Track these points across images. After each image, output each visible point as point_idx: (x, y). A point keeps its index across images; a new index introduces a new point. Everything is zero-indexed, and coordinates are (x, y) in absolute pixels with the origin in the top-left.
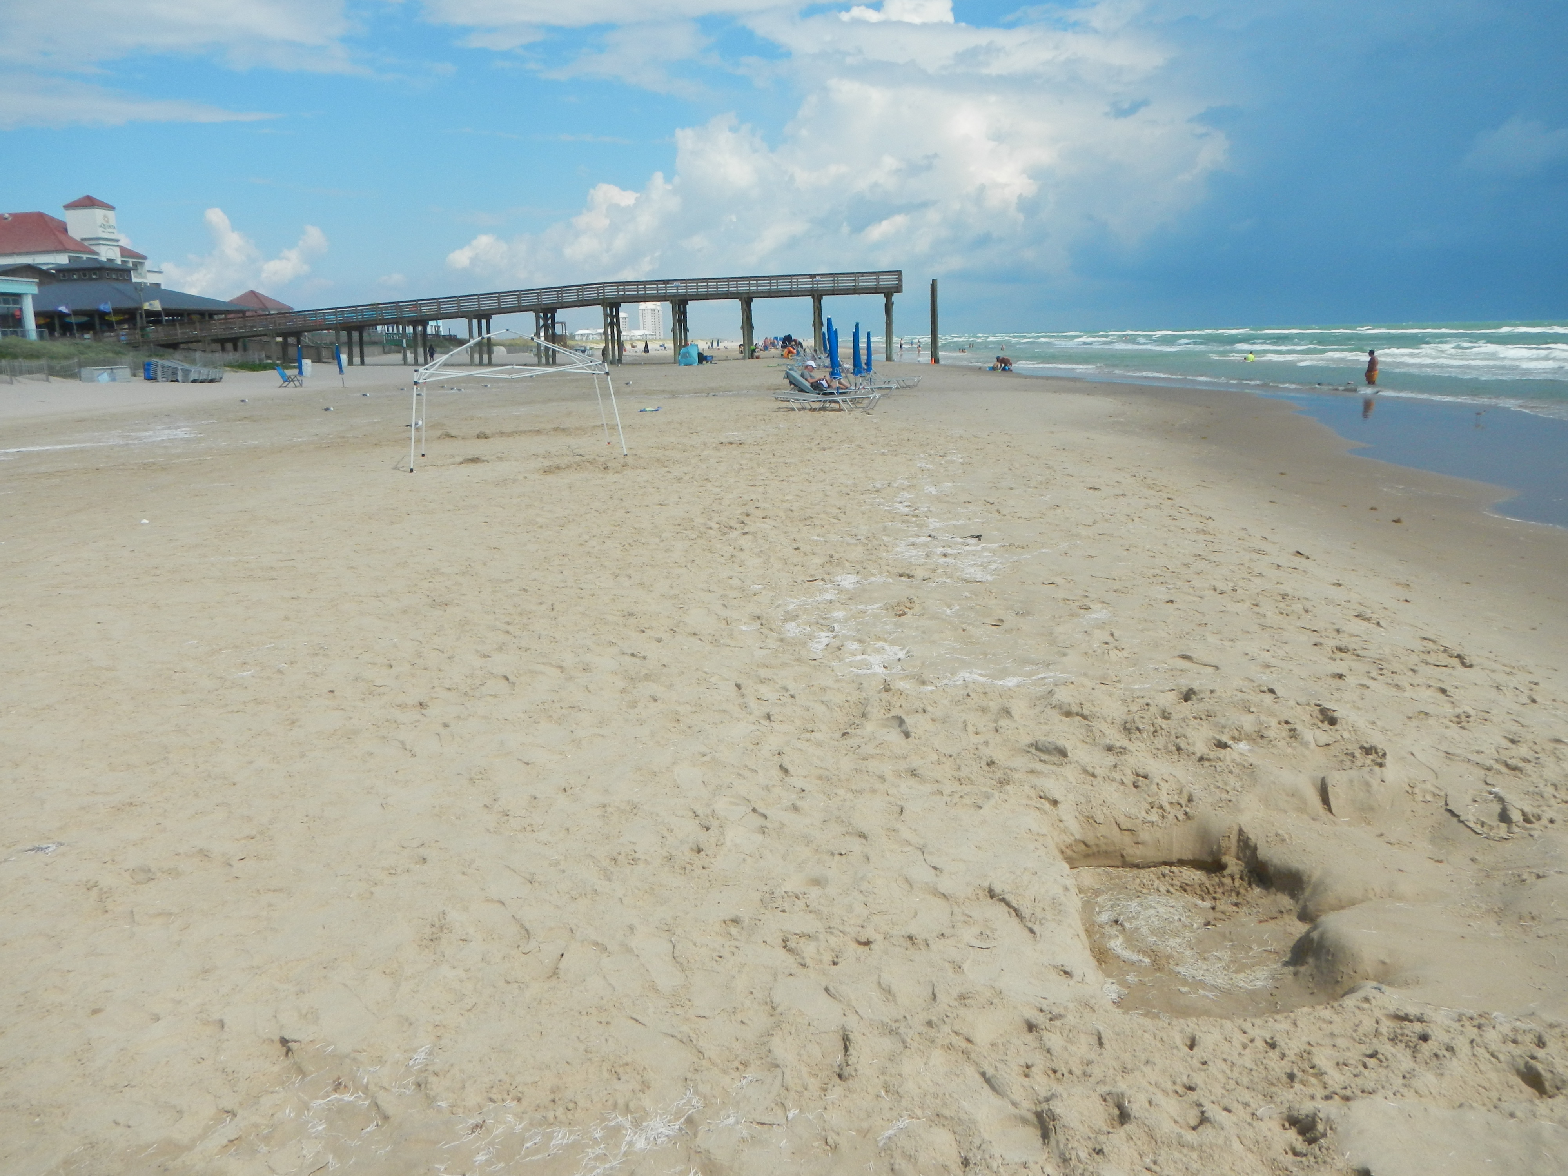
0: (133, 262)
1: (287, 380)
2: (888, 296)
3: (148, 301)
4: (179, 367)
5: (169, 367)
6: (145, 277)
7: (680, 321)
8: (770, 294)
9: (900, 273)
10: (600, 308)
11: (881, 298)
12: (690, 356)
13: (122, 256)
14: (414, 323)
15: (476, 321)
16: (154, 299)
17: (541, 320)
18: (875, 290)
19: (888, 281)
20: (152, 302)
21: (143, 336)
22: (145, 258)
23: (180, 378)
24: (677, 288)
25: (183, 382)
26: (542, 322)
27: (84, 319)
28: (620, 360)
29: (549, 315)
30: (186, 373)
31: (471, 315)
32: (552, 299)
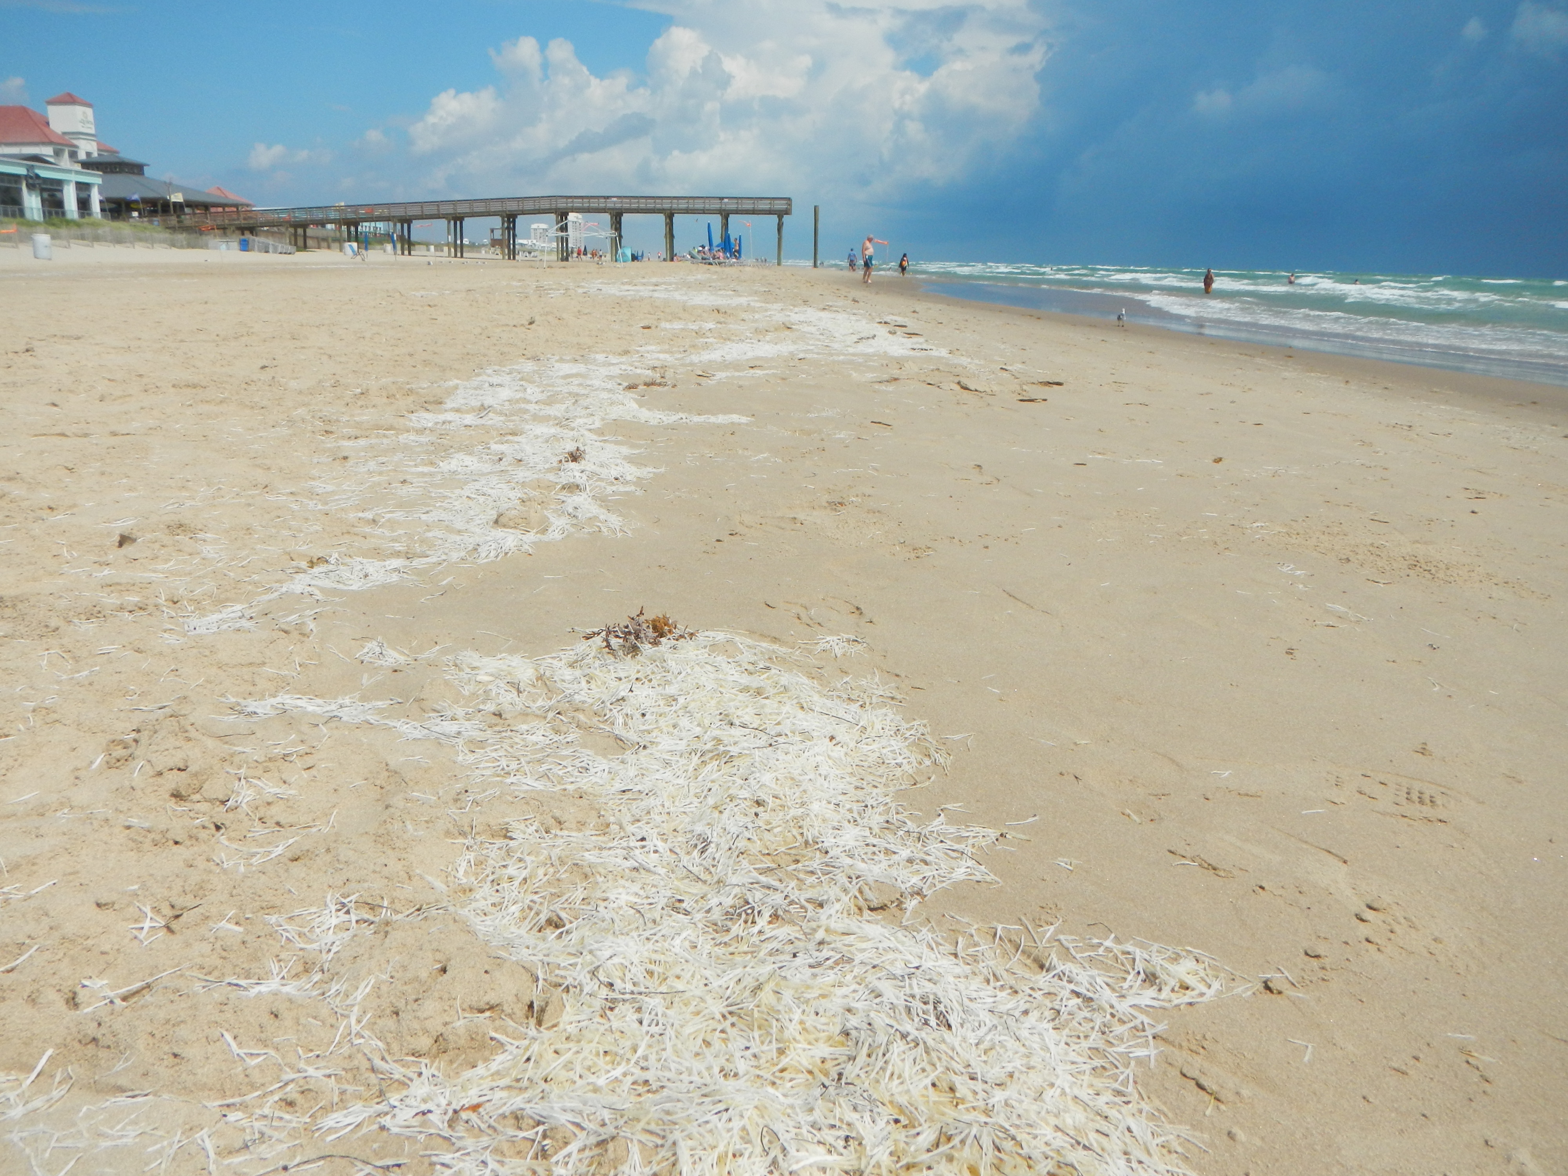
2: (780, 218)
5: (263, 243)
8: (687, 211)
9: (789, 199)
11: (774, 218)
13: (99, 150)
18: (770, 212)
19: (780, 205)
20: (174, 195)
21: (179, 222)
24: (615, 203)
26: (506, 225)
27: (113, 206)
31: (450, 217)
32: (513, 207)
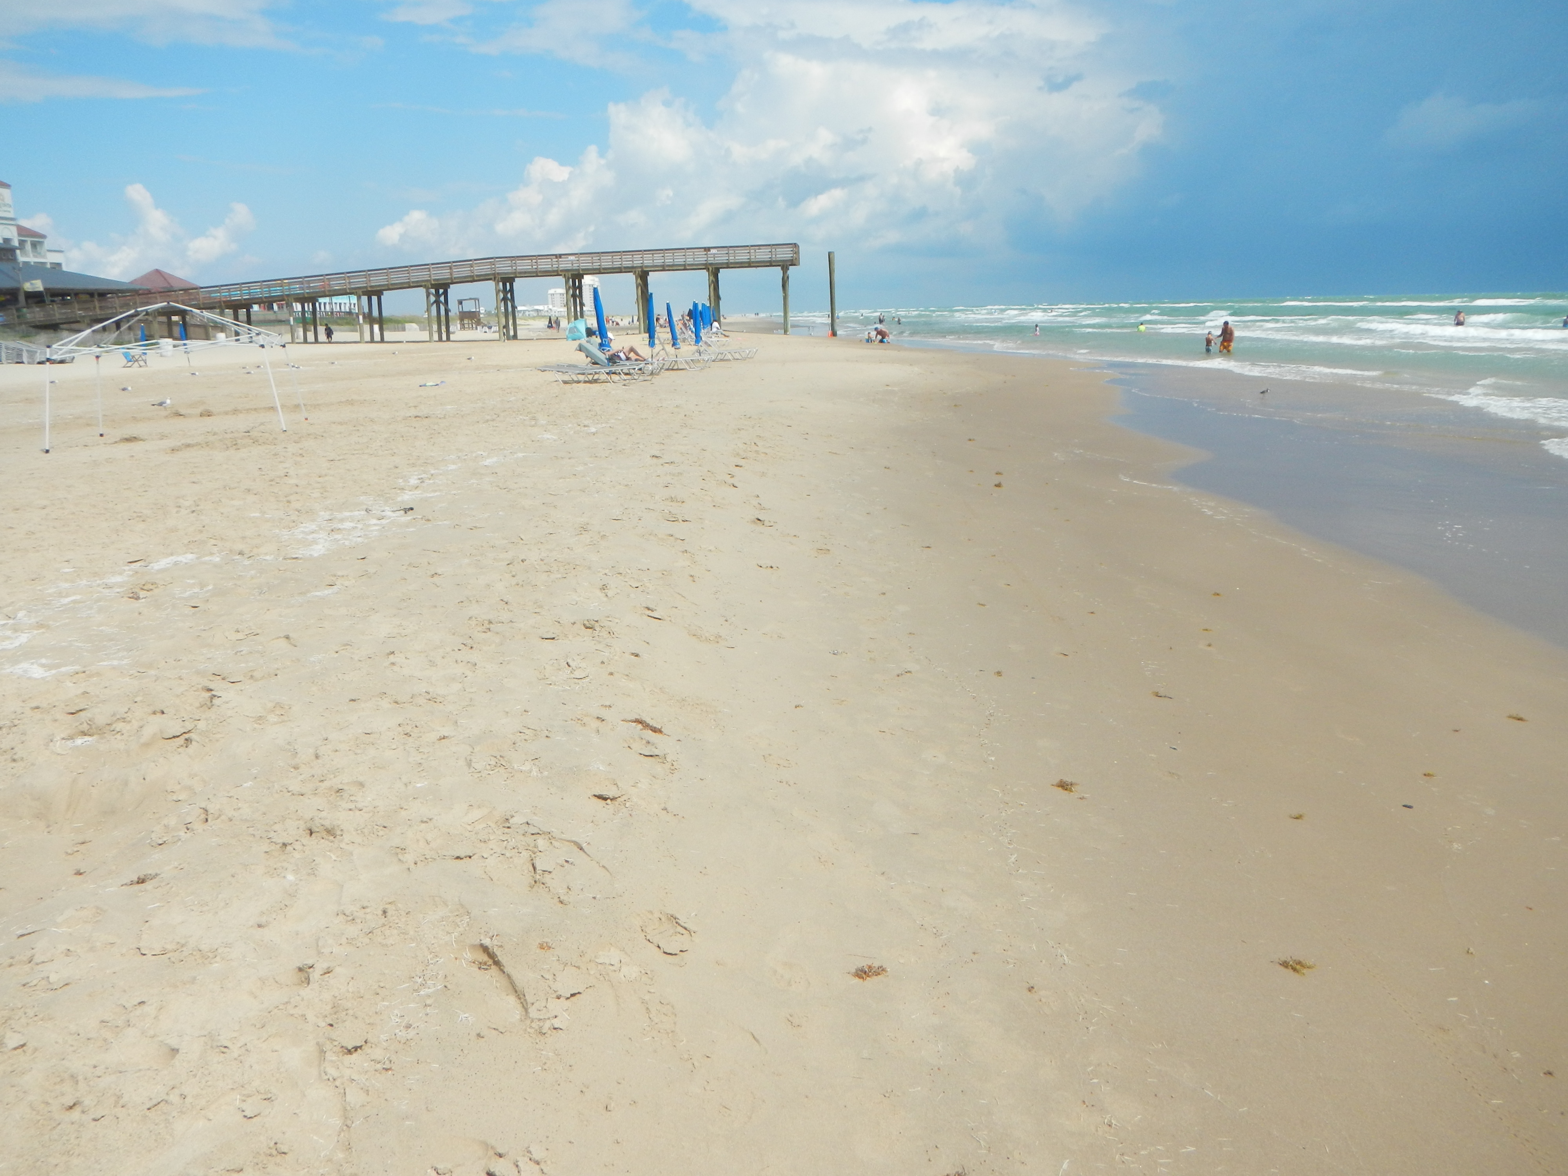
0: (31, 241)
1: (131, 359)
2: (785, 269)
3: (27, 281)
4: (24, 349)
5: (13, 349)
6: (44, 257)
7: (574, 296)
8: (664, 268)
9: (795, 245)
10: (491, 284)
12: (578, 331)
13: (19, 235)
14: (302, 300)
15: (366, 297)
16: (36, 279)
17: (431, 296)
18: (770, 264)
19: (784, 254)
20: (34, 282)
21: (19, 317)
22: (43, 237)
23: (25, 360)
24: (573, 262)
25: (29, 363)
26: (433, 299)
28: (515, 337)
29: (441, 291)
30: (32, 354)
31: (360, 292)
32: (443, 274)
